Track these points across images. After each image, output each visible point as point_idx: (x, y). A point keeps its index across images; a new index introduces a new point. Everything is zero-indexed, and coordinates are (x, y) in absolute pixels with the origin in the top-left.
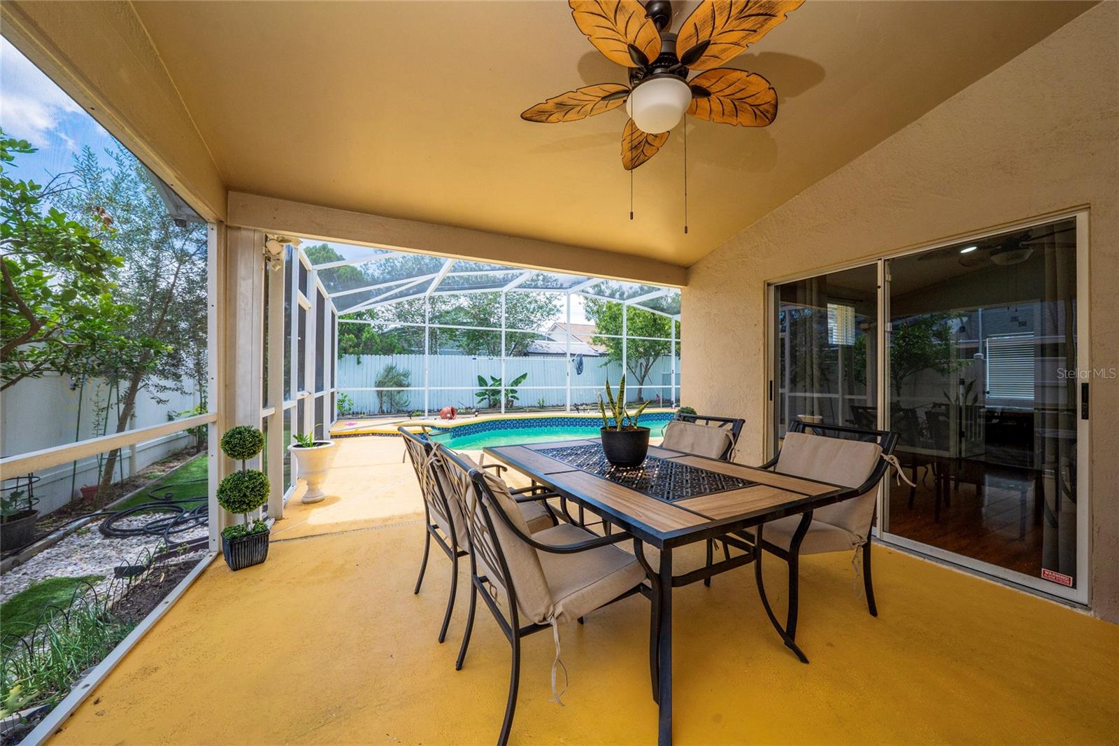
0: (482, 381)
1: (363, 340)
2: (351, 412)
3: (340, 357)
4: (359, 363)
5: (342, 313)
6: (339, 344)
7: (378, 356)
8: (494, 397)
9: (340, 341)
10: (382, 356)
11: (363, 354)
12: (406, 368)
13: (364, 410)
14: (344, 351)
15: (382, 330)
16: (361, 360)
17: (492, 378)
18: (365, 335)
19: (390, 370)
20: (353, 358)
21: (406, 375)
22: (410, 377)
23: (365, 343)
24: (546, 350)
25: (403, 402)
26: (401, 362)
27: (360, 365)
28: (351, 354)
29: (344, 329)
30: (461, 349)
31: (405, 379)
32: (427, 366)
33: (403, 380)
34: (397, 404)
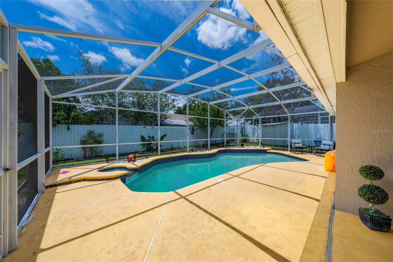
0: (143, 139)
1: (72, 116)
2: (63, 159)
3: (54, 126)
4: (68, 129)
5: (54, 97)
6: (53, 118)
7: (82, 126)
8: (149, 146)
9: (54, 116)
10: (85, 125)
11: (72, 124)
12: (101, 132)
13: (73, 157)
14: (57, 122)
15: (83, 111)
16: (70, 128)
17: (149, 137)
18: (73, 114)
19: (90, 133)
20: (64, 127)
21: (100, 135)
22: (103, 137)
23: (73, 118)
24: (171, 123)
25: (98, 151)
26: (97, 129)
27: (70, 131)
28: (63, 124)
29: (57, 108)
30: (129, 123)
31: (100, 138)
32: (117, 132)
33: (99, 139)
34: (95, 152)
